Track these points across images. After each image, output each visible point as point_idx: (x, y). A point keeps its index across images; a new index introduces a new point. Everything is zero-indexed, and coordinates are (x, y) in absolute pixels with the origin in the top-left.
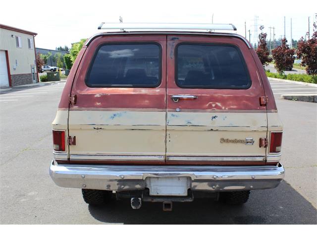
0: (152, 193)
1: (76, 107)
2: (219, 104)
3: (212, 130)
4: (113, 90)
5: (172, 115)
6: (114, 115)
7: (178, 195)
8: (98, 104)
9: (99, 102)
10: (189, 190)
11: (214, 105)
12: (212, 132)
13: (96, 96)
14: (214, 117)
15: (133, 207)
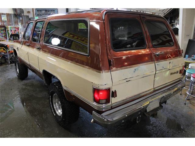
0: (148, 111)
1: (114, 68)
4: (129, 52)
5: (158, 65)
6: (135, 70)
7: (156, 107)
8: (126, 64)
9: (126, 63)
10: (160, 103)
11: (169, 56)
12: (169, 70)
13: (123, 58)
14: (170, 63)
15: (137, 122)
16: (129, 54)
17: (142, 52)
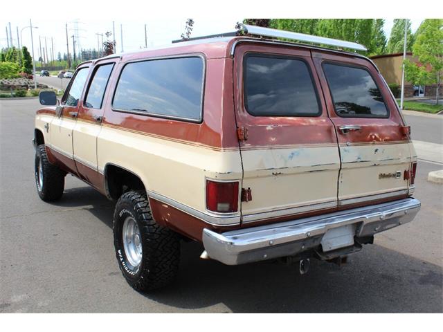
0: (325, 249)
1: (248, 145)
2: (377, 135)
3: (375, 165)
4: (281, 119)
5: (345, 151)
6: (293, 154)
7: (346, 245)
8: (273, 139)
9: (273, 137)
10: (355, 238)
11: (373, 137)
12: (375, 167)
13: (268, 128)
14: (376, 151)
15: (302, 272)
16: (281, 122)
17: (309, 122)
